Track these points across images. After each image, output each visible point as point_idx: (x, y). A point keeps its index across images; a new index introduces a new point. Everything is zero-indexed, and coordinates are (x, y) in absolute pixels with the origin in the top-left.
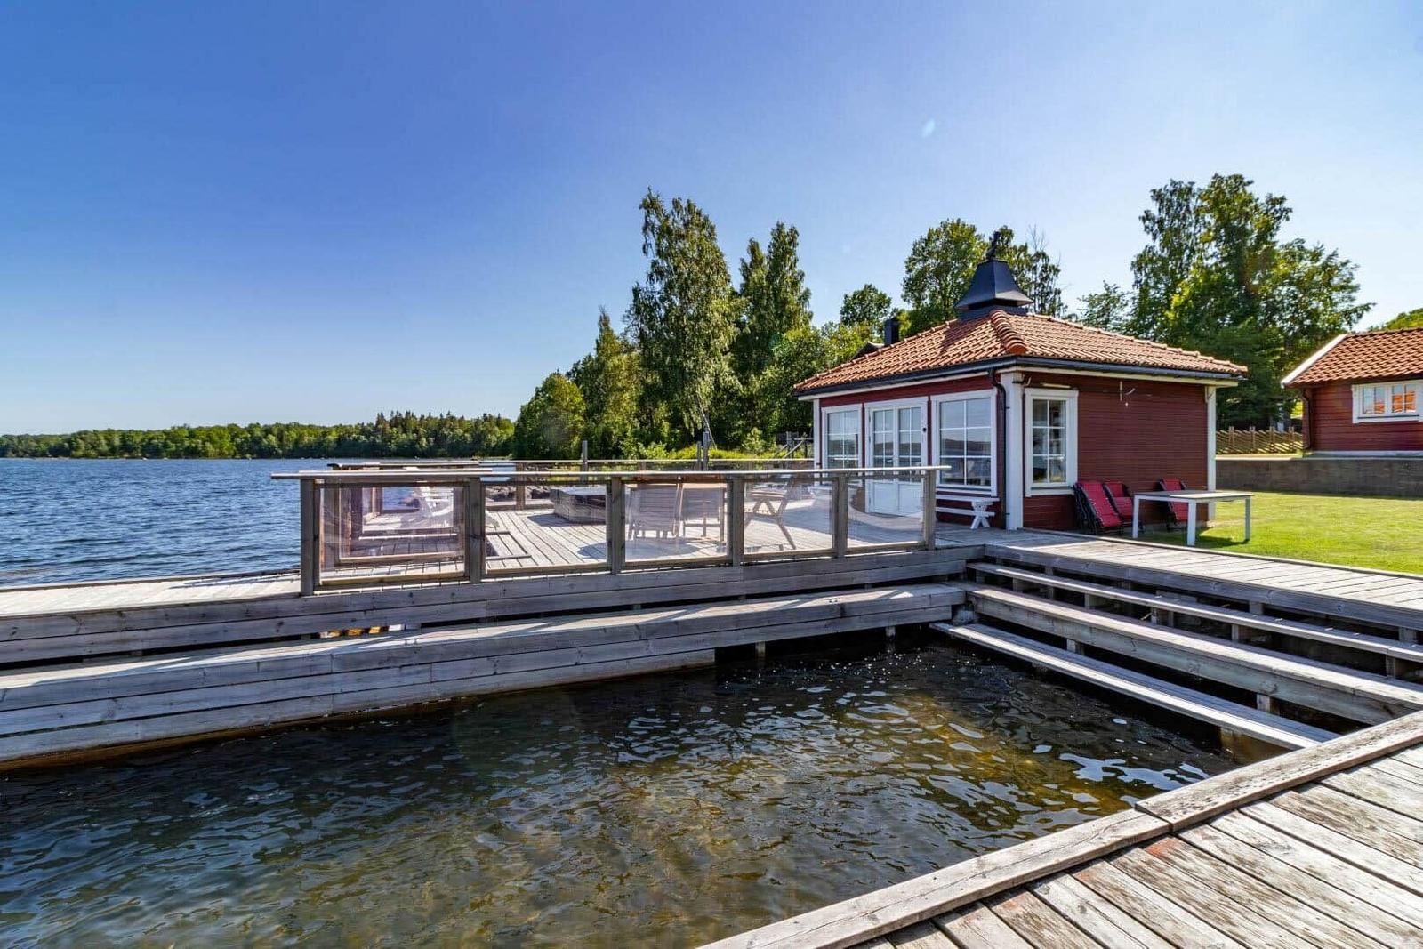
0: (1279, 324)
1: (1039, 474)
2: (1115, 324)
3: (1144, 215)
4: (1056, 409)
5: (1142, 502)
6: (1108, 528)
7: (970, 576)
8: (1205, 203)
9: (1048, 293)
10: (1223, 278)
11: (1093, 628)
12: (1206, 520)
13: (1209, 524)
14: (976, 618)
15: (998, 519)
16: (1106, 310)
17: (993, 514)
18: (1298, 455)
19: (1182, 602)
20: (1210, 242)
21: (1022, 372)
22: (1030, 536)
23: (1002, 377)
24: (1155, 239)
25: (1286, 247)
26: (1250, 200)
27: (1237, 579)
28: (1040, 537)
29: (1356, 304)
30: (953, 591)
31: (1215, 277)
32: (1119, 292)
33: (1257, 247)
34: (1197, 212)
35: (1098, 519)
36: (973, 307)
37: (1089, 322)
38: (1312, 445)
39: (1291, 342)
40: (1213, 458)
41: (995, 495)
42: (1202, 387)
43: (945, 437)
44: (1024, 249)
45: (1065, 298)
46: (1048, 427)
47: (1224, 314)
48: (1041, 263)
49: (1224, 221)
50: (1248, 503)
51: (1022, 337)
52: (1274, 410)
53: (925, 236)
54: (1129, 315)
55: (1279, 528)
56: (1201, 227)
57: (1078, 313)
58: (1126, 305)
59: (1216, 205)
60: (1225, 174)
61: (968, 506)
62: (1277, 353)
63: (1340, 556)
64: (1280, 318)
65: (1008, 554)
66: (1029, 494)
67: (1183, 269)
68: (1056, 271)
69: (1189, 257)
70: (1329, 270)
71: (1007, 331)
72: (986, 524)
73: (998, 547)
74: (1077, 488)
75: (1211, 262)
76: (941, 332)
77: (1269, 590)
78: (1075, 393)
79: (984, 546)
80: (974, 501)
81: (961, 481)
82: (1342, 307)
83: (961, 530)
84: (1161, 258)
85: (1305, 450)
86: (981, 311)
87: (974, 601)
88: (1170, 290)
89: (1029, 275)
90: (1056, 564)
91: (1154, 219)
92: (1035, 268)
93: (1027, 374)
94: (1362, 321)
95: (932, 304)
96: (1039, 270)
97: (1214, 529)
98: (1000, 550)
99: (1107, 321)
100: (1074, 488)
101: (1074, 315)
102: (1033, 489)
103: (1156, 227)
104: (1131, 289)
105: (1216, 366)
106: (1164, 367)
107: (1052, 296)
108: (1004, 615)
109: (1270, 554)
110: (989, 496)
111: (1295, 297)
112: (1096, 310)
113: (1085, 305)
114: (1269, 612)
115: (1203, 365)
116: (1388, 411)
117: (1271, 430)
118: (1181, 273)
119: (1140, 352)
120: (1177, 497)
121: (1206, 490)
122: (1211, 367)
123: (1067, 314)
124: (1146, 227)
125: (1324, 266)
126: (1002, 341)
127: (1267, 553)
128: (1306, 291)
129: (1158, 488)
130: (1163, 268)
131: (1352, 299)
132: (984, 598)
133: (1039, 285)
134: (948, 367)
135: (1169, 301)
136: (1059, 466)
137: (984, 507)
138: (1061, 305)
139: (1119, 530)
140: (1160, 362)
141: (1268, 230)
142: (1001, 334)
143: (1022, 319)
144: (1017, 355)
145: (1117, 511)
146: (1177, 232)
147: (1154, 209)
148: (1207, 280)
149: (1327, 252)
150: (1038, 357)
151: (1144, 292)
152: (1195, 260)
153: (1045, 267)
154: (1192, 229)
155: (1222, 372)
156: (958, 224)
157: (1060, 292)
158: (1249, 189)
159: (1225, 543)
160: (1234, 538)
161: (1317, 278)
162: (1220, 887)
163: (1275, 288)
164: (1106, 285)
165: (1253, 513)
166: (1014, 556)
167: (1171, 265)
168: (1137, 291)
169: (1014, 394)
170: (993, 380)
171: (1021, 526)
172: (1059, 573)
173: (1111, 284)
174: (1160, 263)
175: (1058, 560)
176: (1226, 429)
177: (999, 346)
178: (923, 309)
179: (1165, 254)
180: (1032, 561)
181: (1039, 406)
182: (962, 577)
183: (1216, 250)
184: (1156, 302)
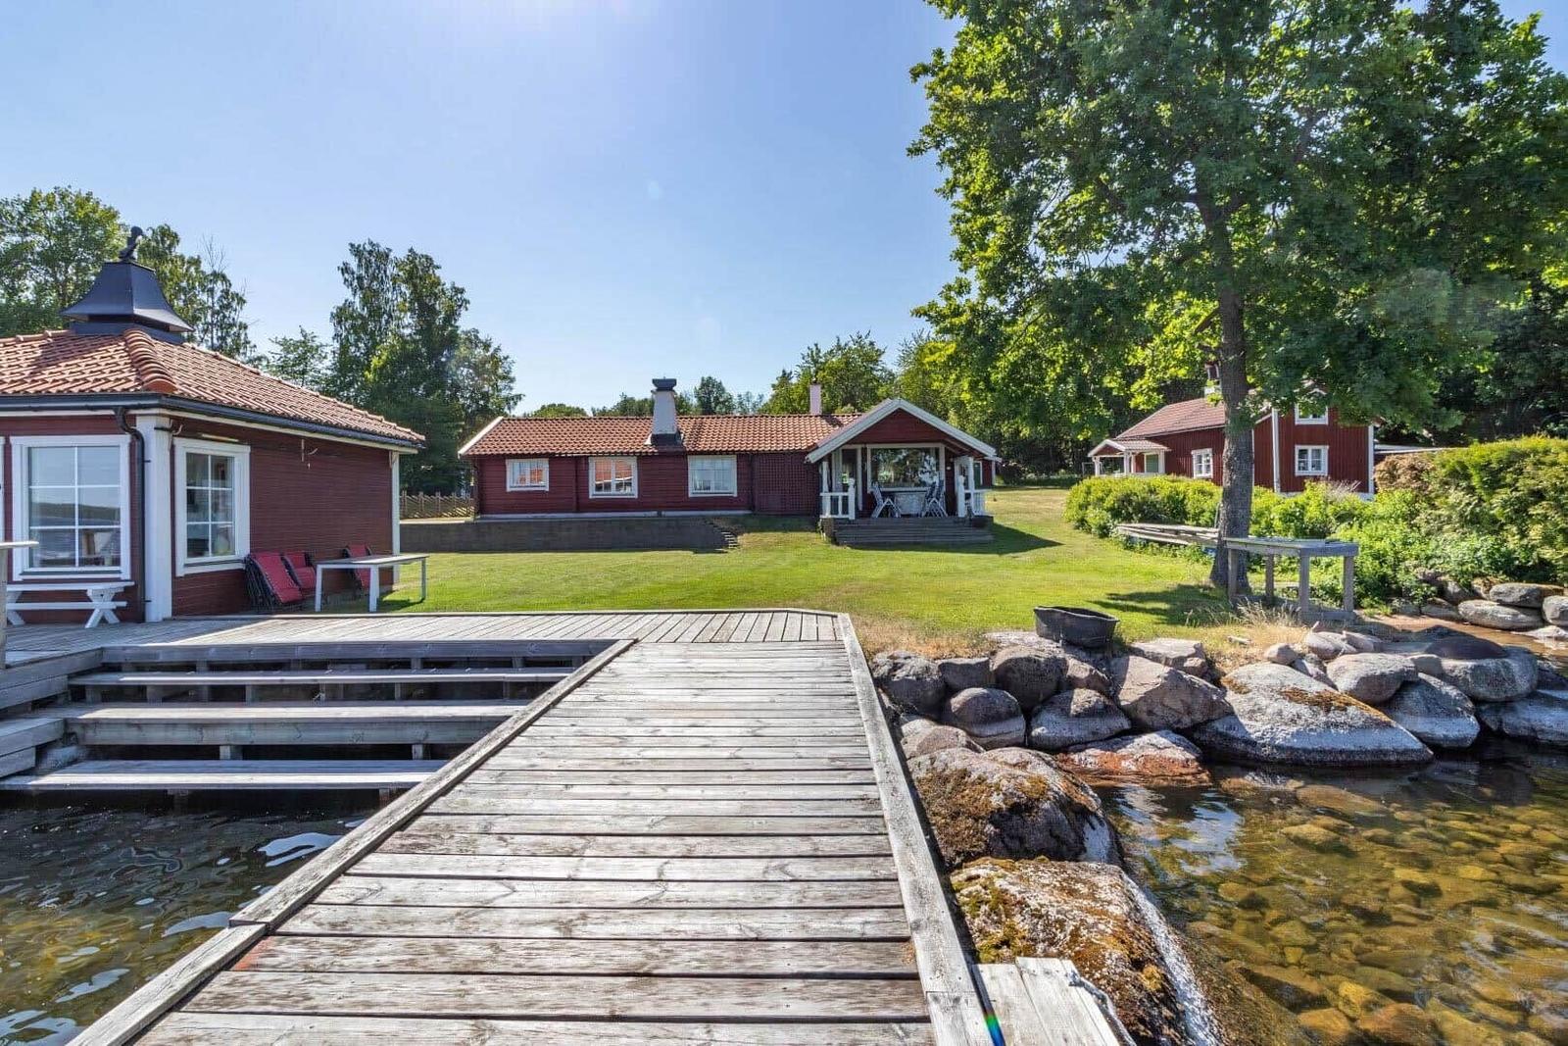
0: (461, 401)
1: (197, 547)
2: (312, 376)
3: (342, 266)
4: (222, 468)
5: (325, 572)
6: (288, 603)
7: (78, 695)
8: (401, 273)
9: (231, 326)
10: (416, 349)
11: (251, 724)
12: (392, 584)
13: (395, 587)
14: (82, 753)
15: (132, 608)
16: (302, 359)
17: (124, 604)
18: (470, 519)
19: (352, 671)
20: (405, 312)
21: (171, 417)
22: (179, 627)
23: (139, 420)
24: (354, 295)
25: (466, 333)
26: (437, 283)
27: (401, 639)
28: (192, 625)
29: (514, 393)
30: (44, 724)
31: (410, 347)
32: (317, 342)
33: (443, 328)
34: (394, 279)
35: (274, 595)
36: (95, 318)
37: (282, 368)
38: (481, 510)
39: (470, 418)
40: (397, 522)
41: (128, 577)
42: (387, 451)
43: (37, 499)
44: (196, 262)
45: (252, 334)
46: (209, 488)
47: (419, 383)
48: (219, 287)
49: (417, 296)
50: (424, 562)
51: (170, 372)
52: (458, 478)
53: (26, 196)
54: (328, 368)
55: (449, 585)
56: (397, 296)
57: (270, 356)
58: (325, 357)
59: (410, 278)
60: (419, 251)
61: (82, 596)
62: (458, 427)
63: (488, 604)
64: (462, 396)
65: (142, 655)
66: (181, 572)
67: (383, 333)
68: (241, 301)
69: (387, 322)
70: (495, 360)
71: (148, 361)
72: (112, 619)
73: (124, 648)
74: (249, 562)
75: (407, 331)
76: (36, 344)
77: (425, 644)
78: (246, 449)
79: (102, 649)
80: (91, 589)
81: (71, 562)
82: (504, 393)
83: (66, 633)
84: (361, 316)
85: (477, 513)
86: (112, 327)
87: (77, 730)
88: (369, 352)
89: (204, 297)
90: (212, 656)
91: (353, 273)
92: (211, 291)
93: (177, 420)
94: (518, 407)
95: (38, 302)
96: (218, 294)
97: (399, 592)
98: (128, 651)
99: (304, 372)
100: (244, 561)
101: (265, 358)
102: (187, 565)
103: (355, 283)
104: (330, 341)
105: (397, 432)
106: (348, 428)
107: (235, 329)
108: (131, 737)
109: (439, 610)
110: (118, 580)
111: (473, 379)
112: (291, 356)
113: (278, 349)
114: (428, 664)
115: (386, 431)
116: (528, 483)
117: (454, 495)
118: (380, 335)
119: (325, 410)
120: (360, 563)
121: (391, 554)
122: (394, 433)
123: (254, 355)
124: (346, 280)
125: (493, 356)
126: (138, 373)
127: (437, 609)
128: (478, 374)
129: (345, 555)
130: (364, 327)
131: (511, 389)
132: (97, 722)
133: (218, 313)
134: (40, 397)
135: (370, 362)
136: (226, 534)
137: (108, 596)
138: (249, 343)
139: (299, 604)
140: (344, 422)
141: (451, 315)
142: (138, 363)
143: (176, 349)
144: (161, 395)
145: (296, 582)
146: (376, 293)
147: (353, 263)
148: (403, 348)
149: (494, 346)
150: (192, 400)
151: (344, 348)
152: (392, 326)
153: (226, 293)
154: (390, 295)
155: (404, 439)
156: (88, 199)
157: (246, 328)
158: (438, 272)
159: (404, 604)
160: (412, 599)
161: (488, 366)
162: (306, 966)
163: (458, 368)
164: (302, 331)
165: (427, 576)
166: (148, 655)
167: (371, 325)
168: (337, 345)
169: (157, 447)
170: (123, 422)
171: (169, 614)
172: (215, 667)
173: (308, 331)
174: (360, 322)
175: (213, 650)
176: (417, 494)
177: (132, 378)
178: (20, 305)
179: (365, 313)
180: (177, 658)
181: (195, 462)
182: (60, 701)
183: (410, 321)
184: (356, 360)
